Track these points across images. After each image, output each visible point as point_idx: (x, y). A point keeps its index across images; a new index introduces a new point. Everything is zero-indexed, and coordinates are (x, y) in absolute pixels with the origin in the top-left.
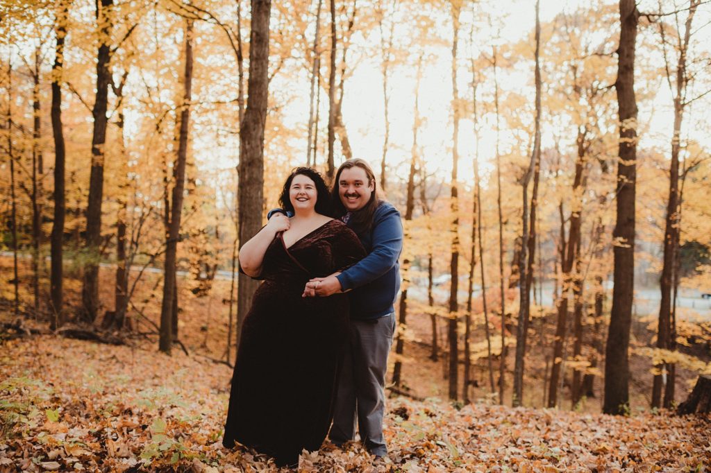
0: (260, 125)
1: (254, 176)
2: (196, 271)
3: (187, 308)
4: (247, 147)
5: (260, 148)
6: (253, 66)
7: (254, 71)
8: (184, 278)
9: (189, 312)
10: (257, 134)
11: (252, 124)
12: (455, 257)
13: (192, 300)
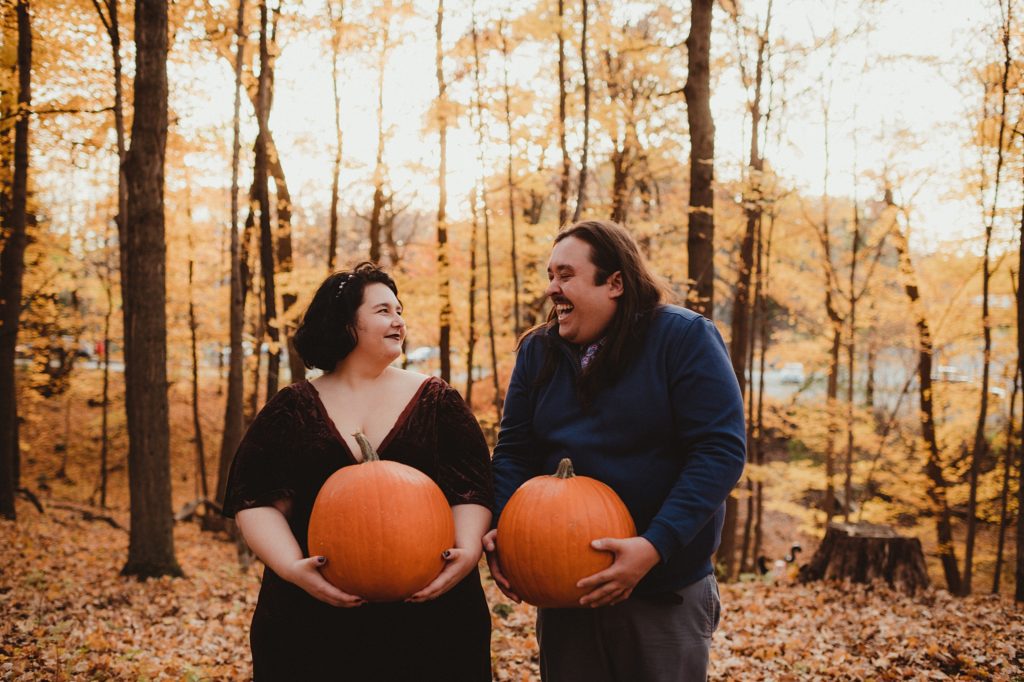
0: (157, 156)
1: (150, 239)
2: (44, 360)
3: (32, 417)
4: (137, 191)
5: (157, 194)
6: (143, 59)
7: (144, 67)
8: (25, 369)
9: (34, 422)
10: (152, 171)
11: (143, 155)
12: (445, 332)
13: (38, 404)
